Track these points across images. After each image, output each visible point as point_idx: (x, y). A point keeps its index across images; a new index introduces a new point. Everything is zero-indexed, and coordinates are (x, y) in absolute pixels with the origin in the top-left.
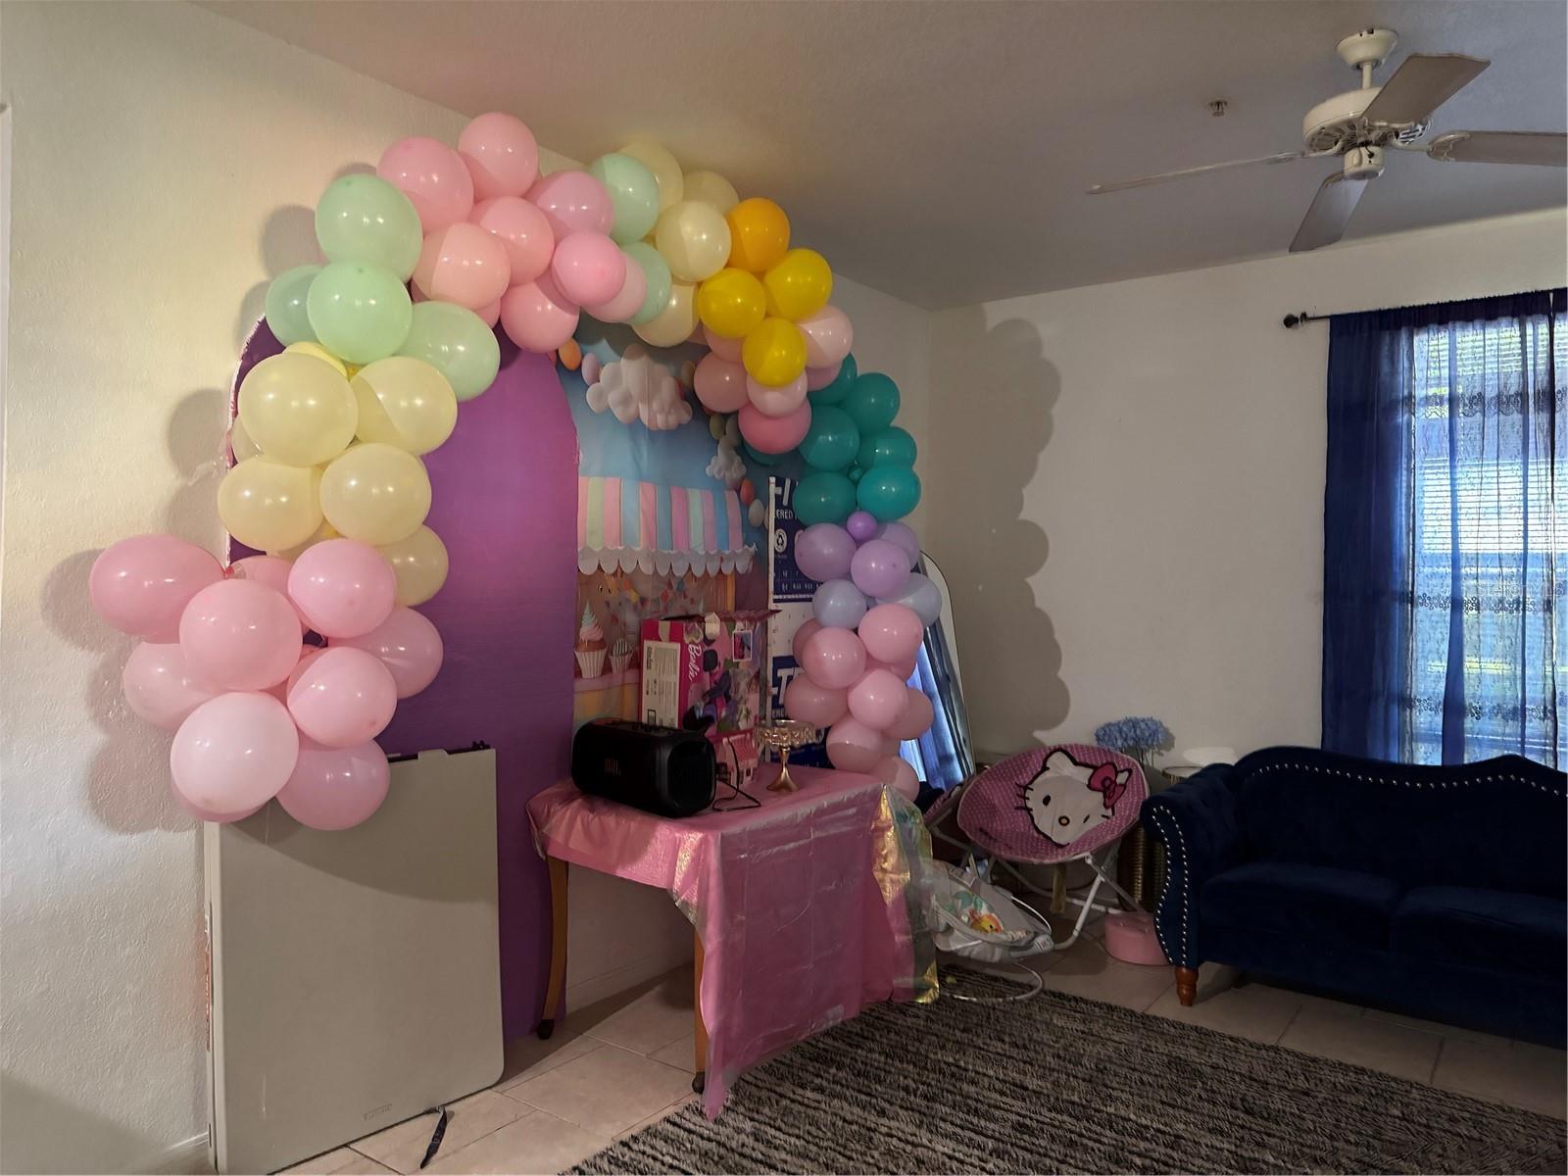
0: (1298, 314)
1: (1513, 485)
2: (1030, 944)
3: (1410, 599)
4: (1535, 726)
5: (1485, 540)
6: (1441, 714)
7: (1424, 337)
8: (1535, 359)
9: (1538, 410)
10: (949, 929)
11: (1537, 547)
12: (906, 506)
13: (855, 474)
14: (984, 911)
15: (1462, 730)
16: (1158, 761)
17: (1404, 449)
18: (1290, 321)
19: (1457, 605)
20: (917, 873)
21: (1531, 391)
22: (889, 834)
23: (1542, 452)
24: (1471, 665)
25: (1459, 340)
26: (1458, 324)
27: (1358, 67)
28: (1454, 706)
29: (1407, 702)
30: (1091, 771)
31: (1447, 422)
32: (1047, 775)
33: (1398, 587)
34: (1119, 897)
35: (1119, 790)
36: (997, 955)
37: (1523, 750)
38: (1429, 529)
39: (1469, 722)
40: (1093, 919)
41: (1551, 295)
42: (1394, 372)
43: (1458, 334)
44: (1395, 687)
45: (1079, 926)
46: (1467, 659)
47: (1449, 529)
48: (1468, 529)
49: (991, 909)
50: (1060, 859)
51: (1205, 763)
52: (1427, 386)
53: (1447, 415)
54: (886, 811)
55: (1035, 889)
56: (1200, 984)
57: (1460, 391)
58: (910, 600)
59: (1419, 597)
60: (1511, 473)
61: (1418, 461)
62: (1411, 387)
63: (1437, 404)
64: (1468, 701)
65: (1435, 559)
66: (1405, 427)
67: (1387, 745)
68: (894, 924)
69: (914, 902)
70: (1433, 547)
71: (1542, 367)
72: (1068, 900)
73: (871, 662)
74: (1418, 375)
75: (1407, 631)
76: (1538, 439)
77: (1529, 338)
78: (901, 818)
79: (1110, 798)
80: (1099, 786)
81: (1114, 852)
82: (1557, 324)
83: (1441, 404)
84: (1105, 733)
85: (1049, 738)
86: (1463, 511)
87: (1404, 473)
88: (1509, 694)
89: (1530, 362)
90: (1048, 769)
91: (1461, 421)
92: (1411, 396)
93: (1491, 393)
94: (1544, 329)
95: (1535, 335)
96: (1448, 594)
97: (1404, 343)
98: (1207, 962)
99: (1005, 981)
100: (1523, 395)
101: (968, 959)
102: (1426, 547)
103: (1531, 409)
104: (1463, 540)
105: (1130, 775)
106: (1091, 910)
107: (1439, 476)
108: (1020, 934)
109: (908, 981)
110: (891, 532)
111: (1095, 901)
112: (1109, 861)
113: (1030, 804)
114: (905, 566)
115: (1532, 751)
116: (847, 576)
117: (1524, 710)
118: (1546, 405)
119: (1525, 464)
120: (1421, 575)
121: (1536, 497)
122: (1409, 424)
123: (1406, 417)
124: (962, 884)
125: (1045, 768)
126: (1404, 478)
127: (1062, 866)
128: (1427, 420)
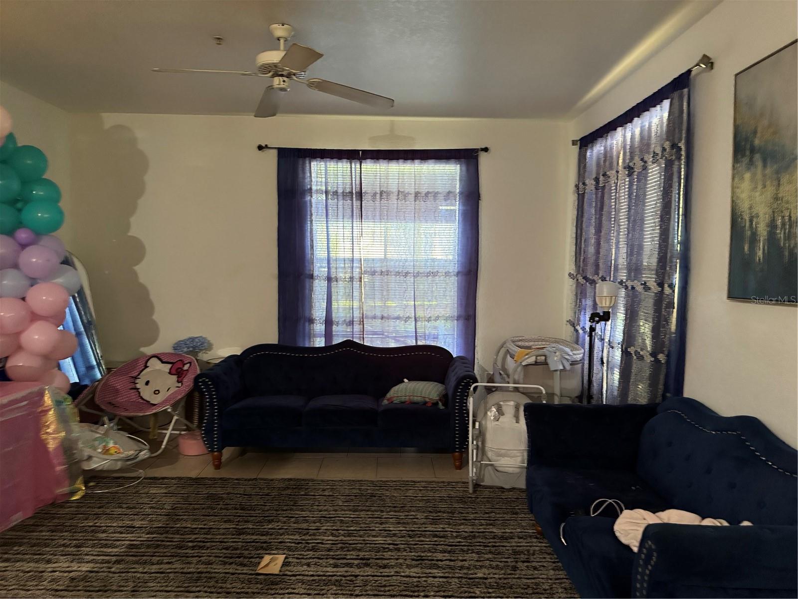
0: (264, 145)
1: (348, 230)
2: (136, 456)
3: (311, 277)
4: (357, 328)
5: (339, 252)
6: (324, 325)
7: (315, 163)
8: (355, 178)
9: (356, 200)
10: (90, 458)
11: (356, 256)
12: (55, 226)
13: (19, 205)
14: (111, 445)
15: (331, 331)
16: (205, 357)
17: (309, 212)
18: (260, 148)
19: (329, 279)
20: (69, 431)
21: (354, 192)
22: (50, 413)
23: (358, 217)
24: (334, 305)
25: (328, 166)
26: (328, 159)
27: (278, 39)
28: (329, 322)
29: (311, 321)
30: (170, 366)
31: (325, 201)
32: (147, 370)
33: (307, 272)
34: (186, 425)
35: (185, 372)
36: (119, 465)
37: (353, 337)
38: (319, 247)
39: (334, 328)
40: (172, 438)
41: (361, 152)
42: (304, 178)
43: (328, 164)
44: (307, 314)
45: (165, 443)
46: (333, 302)
47: (326, 247)
48: (333, 247)
49: (115, 443)
50: (154, 411)
51: (227, 355)
52: (317, 185)
53: (325, 198)
54: (48, 400)
55: (142, 429)
56: (224, 458)
57: (329, 189)
58: (60, 280)
59: (316, 276)
60: (348, 224)
61: (314, 217)
62: (311, 185)
63: (321, 193)
64: (334, 320)
65: (321, 260)
66: (309, 202)
67: (304, 340)
68: (55, 461)
69: (68, 448)
70: (320, 255)
71: (358, 182)
72: (160, 431)
73: (34, 317)
74: (313, 180)
75: (311, 290)
76: (356, 211)
77: (353, 169)
78: (58, 403)
79: (180, 377)
80: (175, 372)
81: (182, 403)
82: (362, 164)
83: (322, 194)
84: (177, 346)
85: (148, 350)
86: (331, 240)
87: (309, 222)
88: (348, 315)
89: (354, 179)
90: (148, 367)
91: (330, 201)
92: (311, 189)
93: (340, 191)
94: (358, 166)
95: (355, 168)
96: (326, 275)
97: (307, 165)
98: (227, 448)
99: (124, 478)
100: (351, 193)
101: (101, 471)
102: (318, 255)
103: (354, 199)
104: (331, 252)
105: (190, 365)
106: (171, 434)
107: (322, 225)
108: (131, 452)
109: (65, 489)
110: (45, 241)
111: (173, 430)
112: (180, 409)
113: (138, 386)
114: (56, 260)
115: (356, 337)
116: (16, 266)
117: (353, 321)
118: (359, 197)
119: (353, 221)
120: (316, 267)
121: (356, 235)
122: (310, 201)
123: (309, 198)
124: (98, 433)
125: (146, 367)
126: (309, 225)
127: (155, 414)
128: (317, 200)
